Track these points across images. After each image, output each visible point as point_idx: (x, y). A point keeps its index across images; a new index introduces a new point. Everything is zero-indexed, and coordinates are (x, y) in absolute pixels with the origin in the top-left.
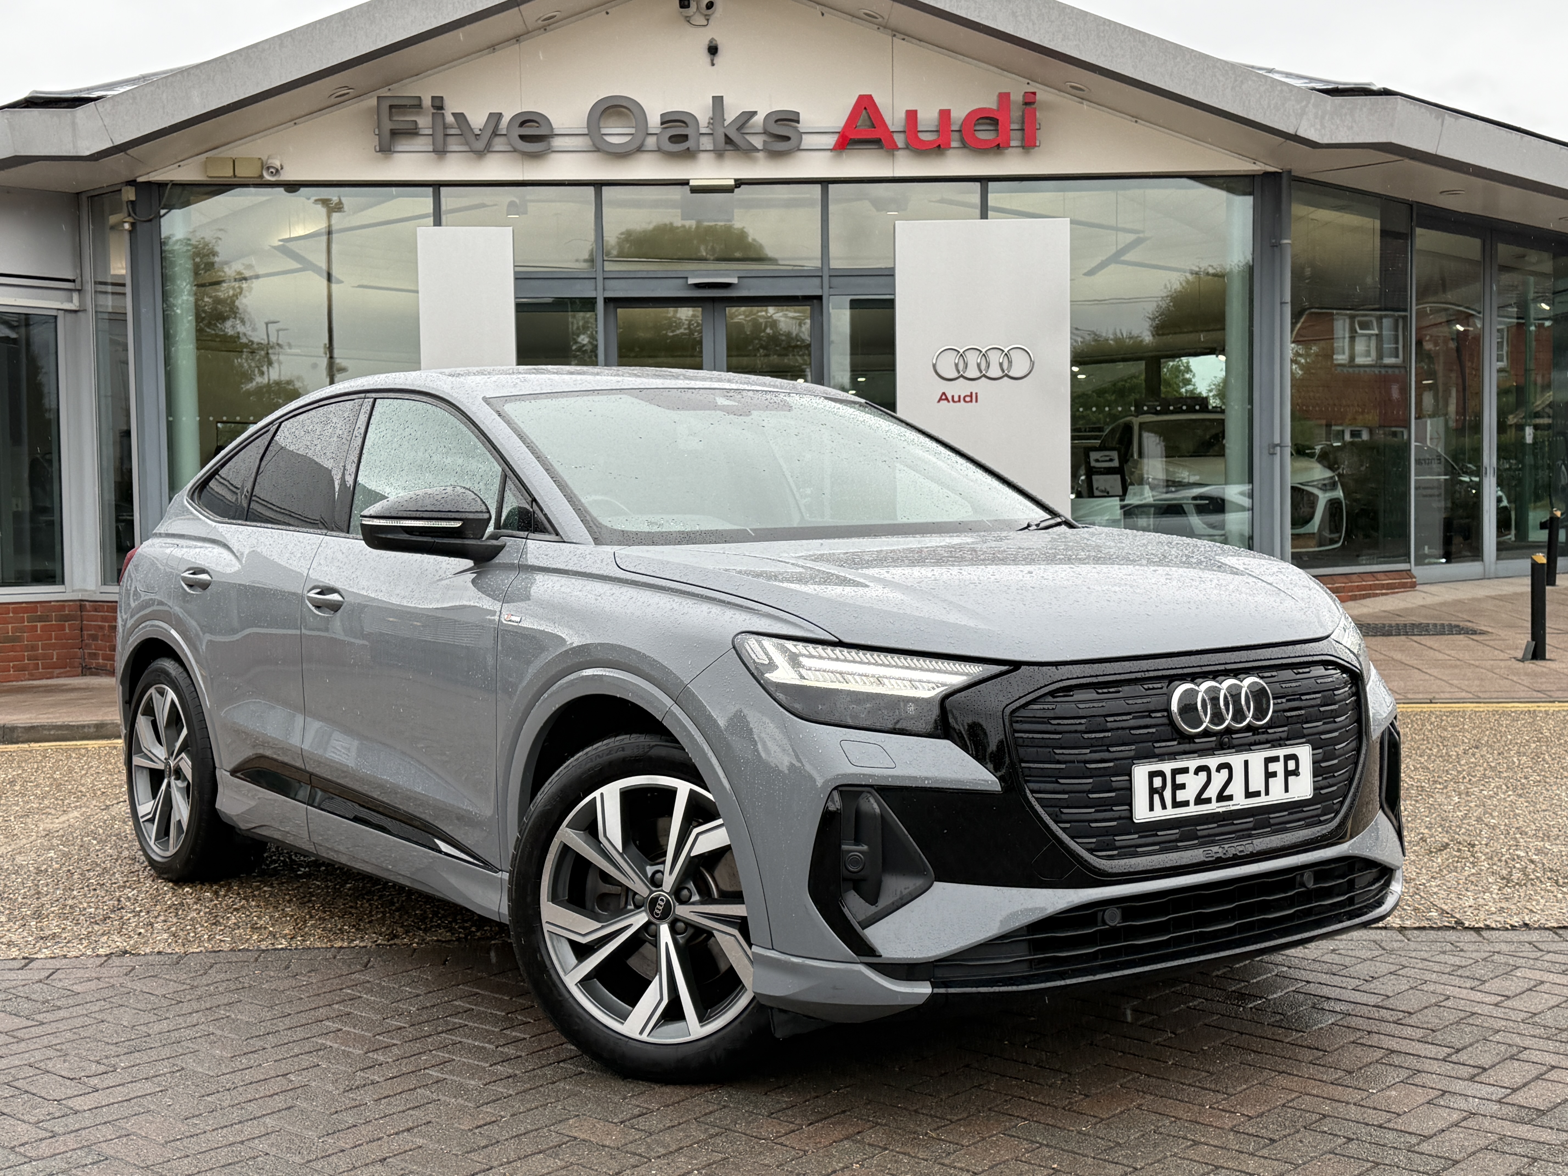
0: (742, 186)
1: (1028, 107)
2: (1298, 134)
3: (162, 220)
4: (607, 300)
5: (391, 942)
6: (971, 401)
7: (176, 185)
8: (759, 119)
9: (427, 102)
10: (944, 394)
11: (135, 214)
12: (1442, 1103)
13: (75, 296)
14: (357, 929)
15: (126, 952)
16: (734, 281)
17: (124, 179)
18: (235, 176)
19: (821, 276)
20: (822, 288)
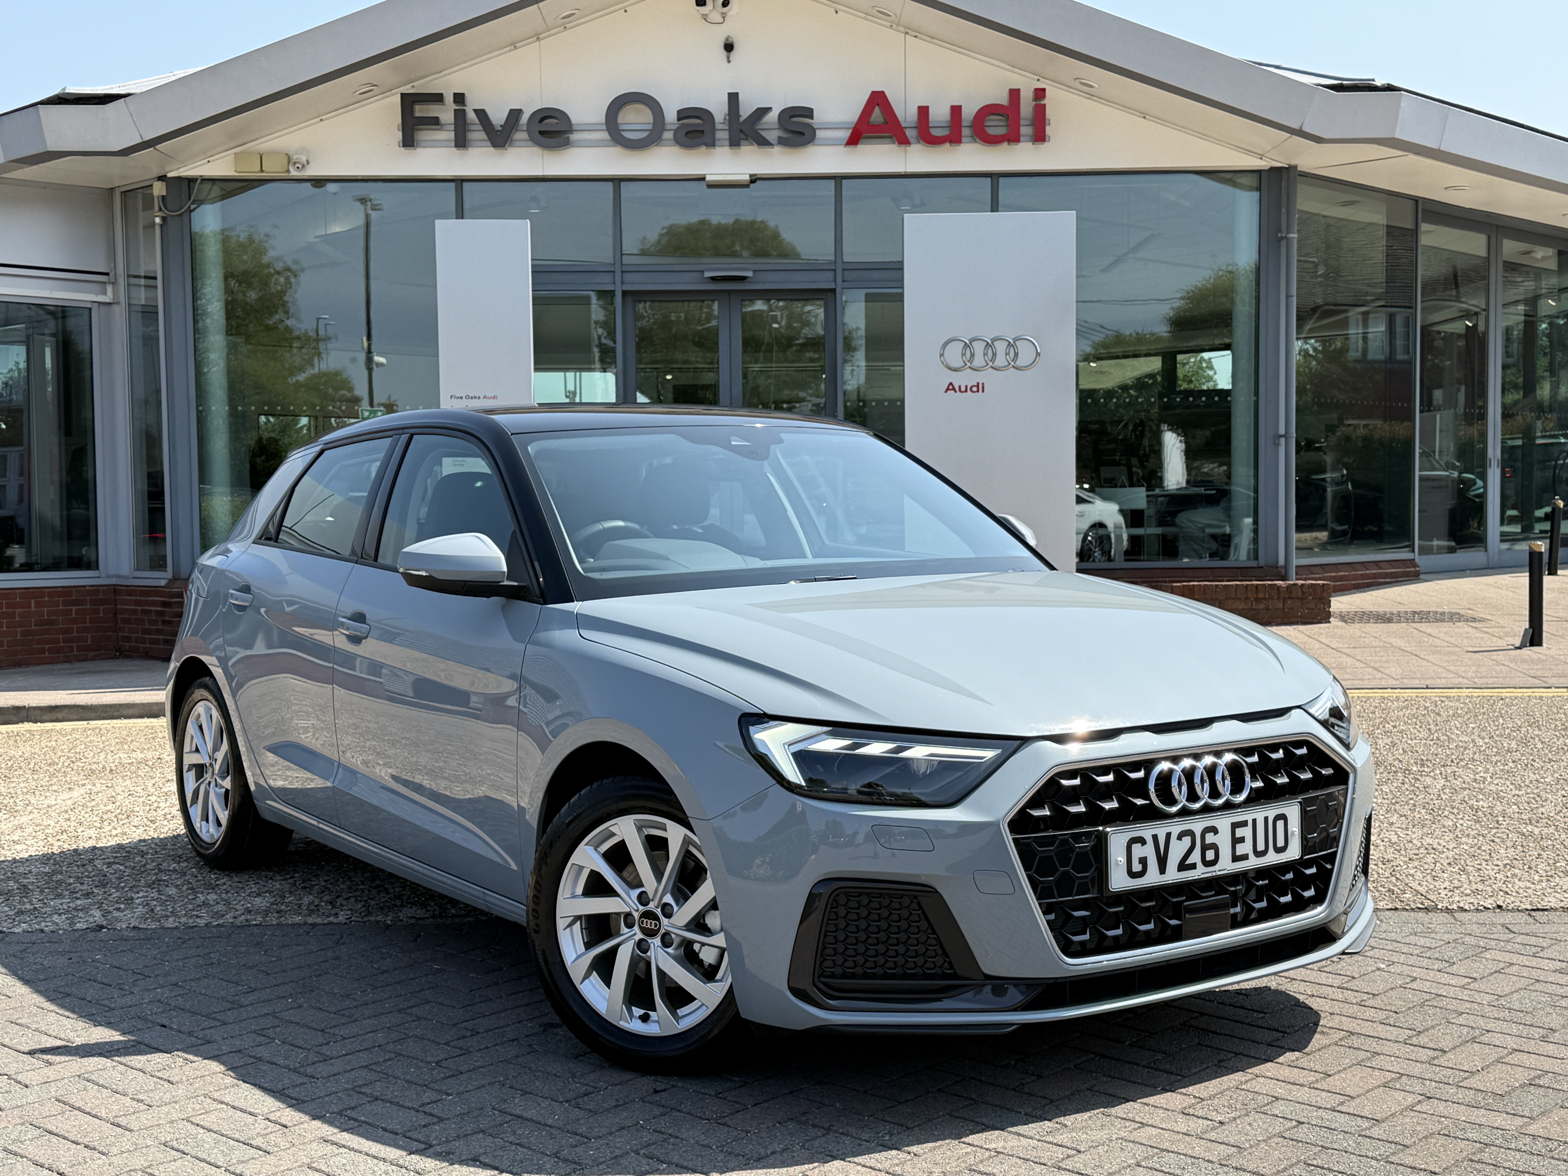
0: (758, 182)
1: (1038, 103)
2: (1306, 129)
3: (192, 214)
4: (625, 293)
5: (365, 919)
6: (978, 391)
7: (205, 180)
8: (774, 115)
9: (449, 99)
10: (951, 384)
11: (166, 209)
12: (1398, 1086)
13: (109, 288)
14: (334, 907)
15: (101, 927)
16: (750, 274)
17: (156, 175)
18: (262, 171)
19: (835, 270)
20: (835, 281)
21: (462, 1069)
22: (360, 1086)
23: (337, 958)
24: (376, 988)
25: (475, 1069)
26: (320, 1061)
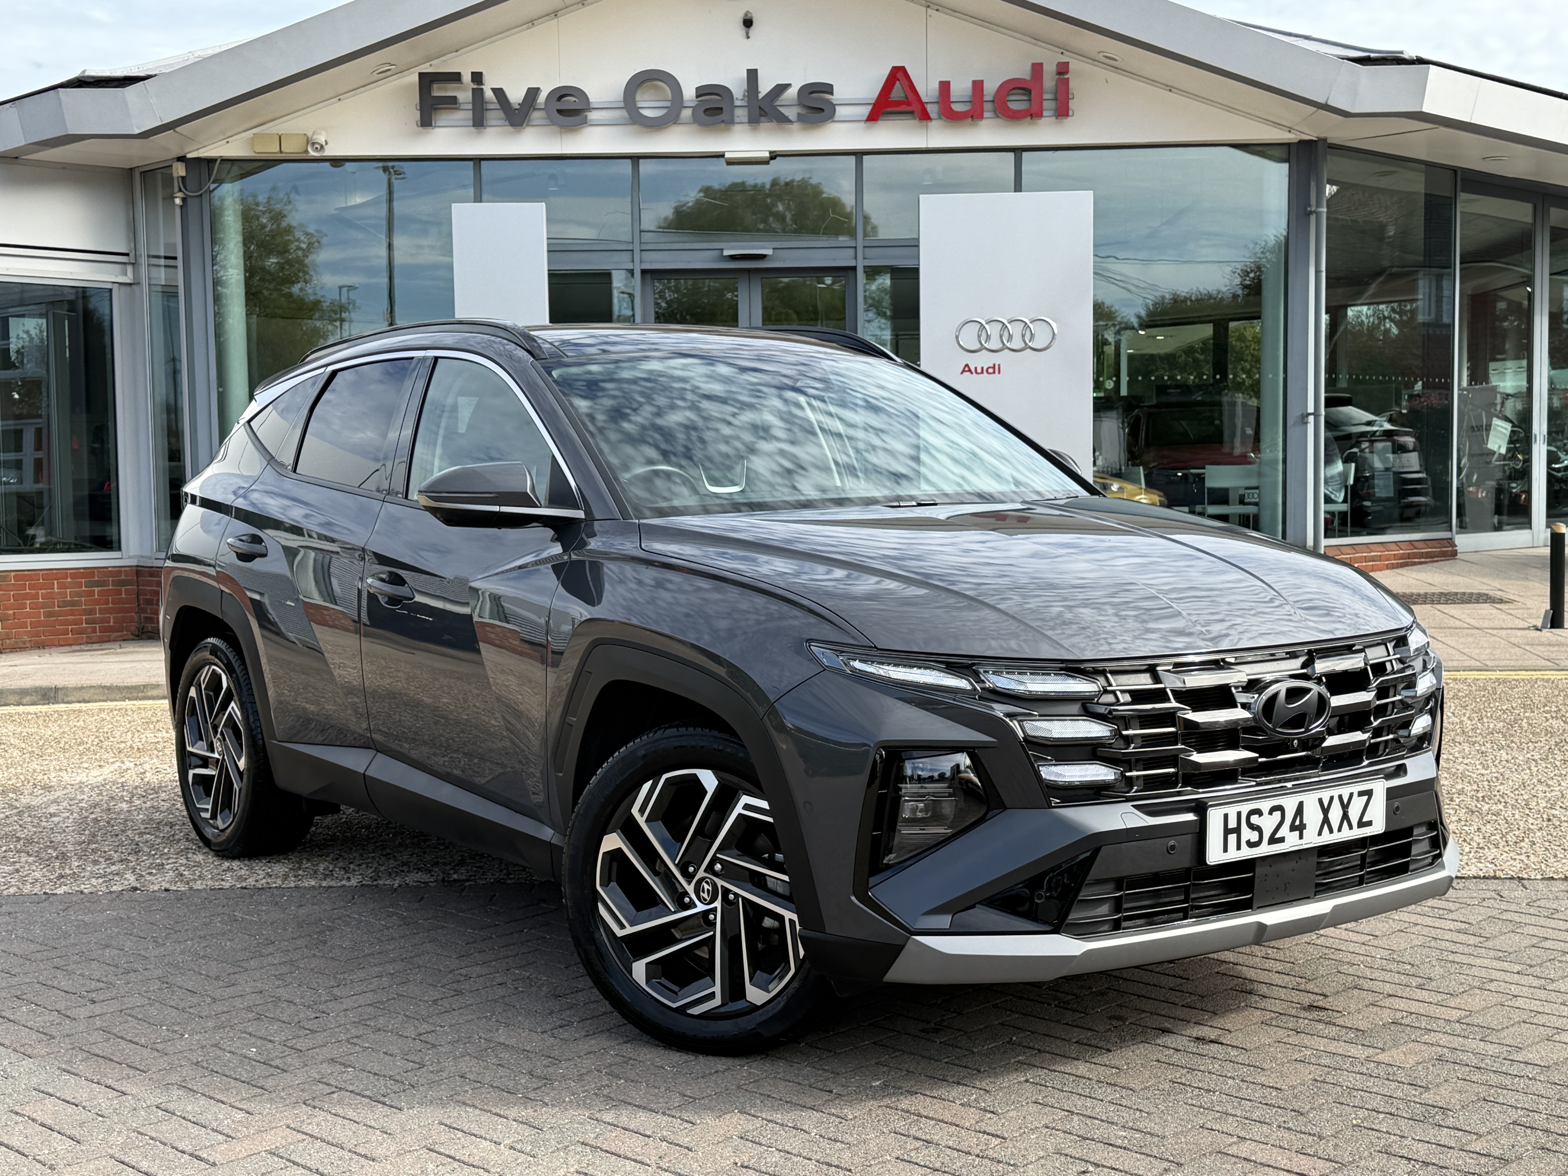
0: (778, 158)
1: (1062, 77)
2: (1331, 103)
3: (212, 195)
4: (644, 272)
6: (994, 372)
7: (224, 160)
8: (792, 92)
9: (467, 78)
10: (967, 365)
11: (186, 189)
13: (130, 269)
14: (347, 871)
15: (135, 889)
16: (769, 252)
17: (175, 155)
18: (281, 152)
19: (855, 248)
20: (856, 258)
21: (454, 1006)
22: (366, 1020)
23: (348, 916)
24: (382, 941)
25: (465, 1007)
26: (331, 1001)
